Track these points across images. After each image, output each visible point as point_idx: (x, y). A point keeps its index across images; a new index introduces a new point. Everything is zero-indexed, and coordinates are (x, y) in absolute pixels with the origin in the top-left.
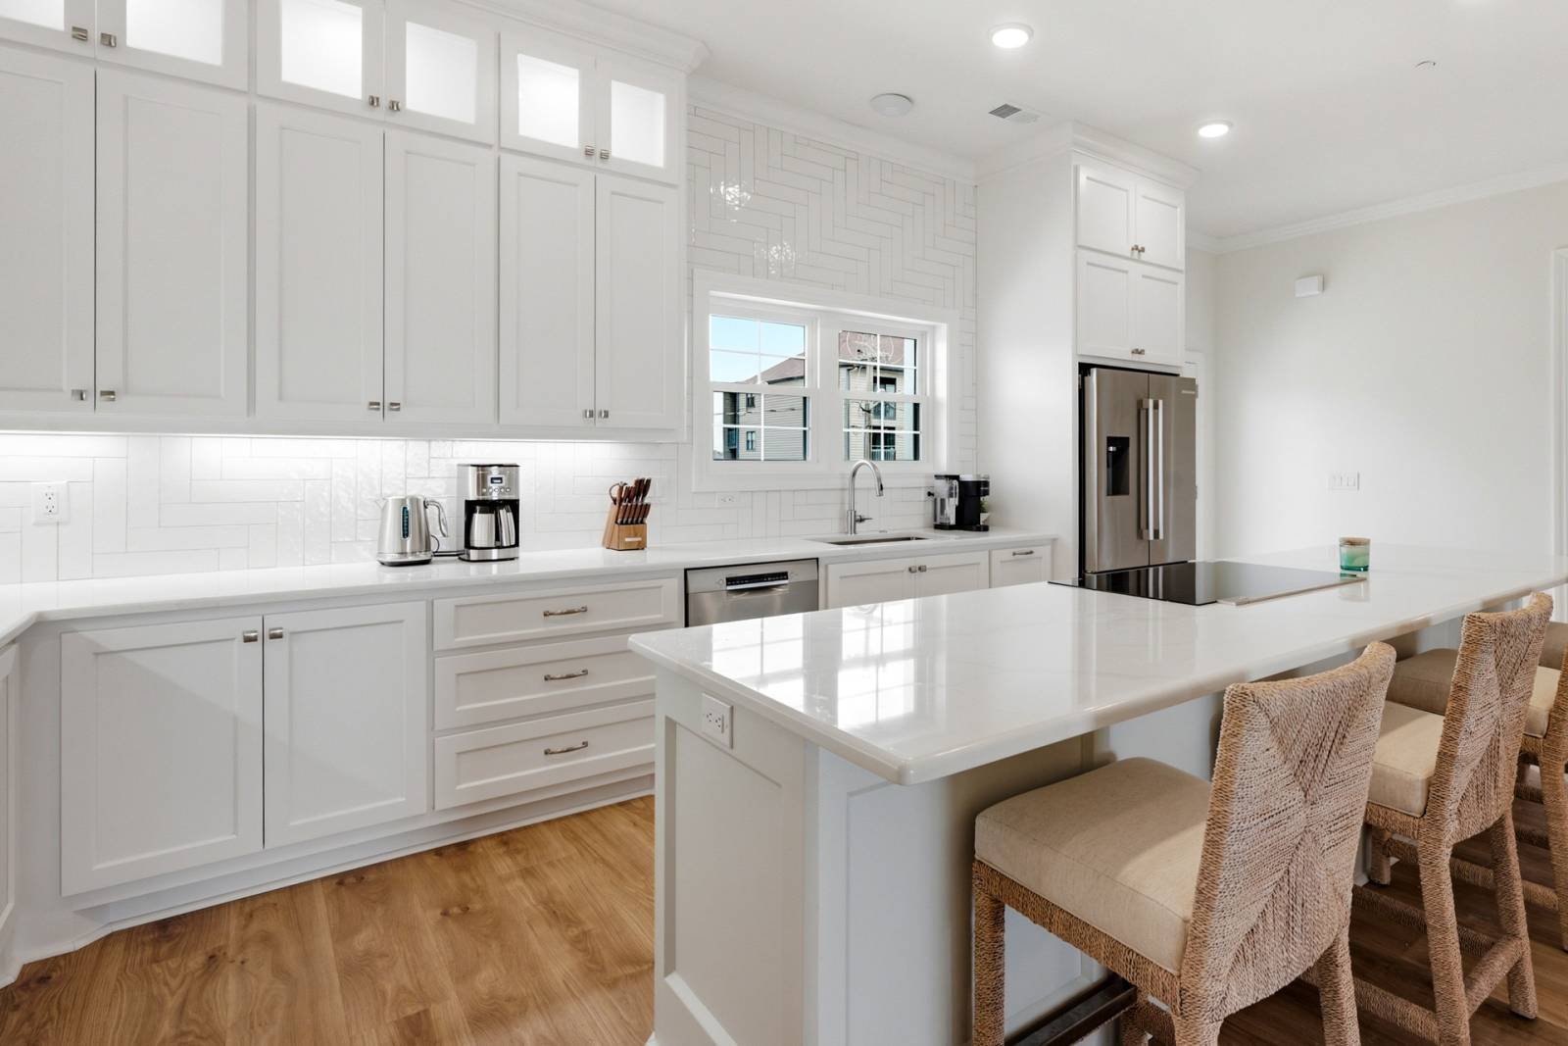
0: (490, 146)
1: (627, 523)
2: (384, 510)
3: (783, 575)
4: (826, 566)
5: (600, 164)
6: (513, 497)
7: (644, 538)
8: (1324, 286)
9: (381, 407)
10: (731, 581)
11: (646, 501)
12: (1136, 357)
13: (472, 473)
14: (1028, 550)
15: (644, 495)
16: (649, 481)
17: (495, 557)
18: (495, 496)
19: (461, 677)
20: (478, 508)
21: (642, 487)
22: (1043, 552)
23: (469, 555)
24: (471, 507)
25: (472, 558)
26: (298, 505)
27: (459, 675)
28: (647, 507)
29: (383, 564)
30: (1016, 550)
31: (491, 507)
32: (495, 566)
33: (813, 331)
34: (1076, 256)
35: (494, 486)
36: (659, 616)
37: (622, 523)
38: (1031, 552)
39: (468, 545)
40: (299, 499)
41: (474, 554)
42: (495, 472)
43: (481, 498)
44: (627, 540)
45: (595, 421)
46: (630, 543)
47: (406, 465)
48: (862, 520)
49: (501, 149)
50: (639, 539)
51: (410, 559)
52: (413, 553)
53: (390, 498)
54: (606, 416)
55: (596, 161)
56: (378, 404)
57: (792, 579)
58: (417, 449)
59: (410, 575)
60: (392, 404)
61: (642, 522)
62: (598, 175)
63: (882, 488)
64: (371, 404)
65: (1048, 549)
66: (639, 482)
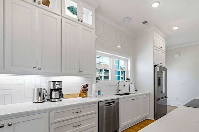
0: (59, 16)
1: (84, 92)
2: (34, 91)
3: (114, 102)
4: (120, 100)
5: (81, 23)
6: (60, 88)
7: (87, 95)
8: (179, 56)
9: (36, 69)
10: (106, 103)
11: (87, 88)
12: (160, 64)
13: (52, 83)
14: (146, 95)
15: (87, 87)
16: (88, 84)
17: (57, 101)
18: (57, 88)
19: (55, 129)
20: (53, 90)
21: (87, 85)
22: (148, 95)
23: (51, 100)
24: (52, 90)
25: (52, 101)
26: (17, 90)
27: (55, 128)
28: (88, 89)
29: (34, 102)
30: (145, 95)
31: (56, 90)
32: (57, 102)
33: (111, 59)
34: (154, 48)
35: (57, 86)
36: (94, 111)
37: (83, 92)
38: (147, 96)
39: (51, 98)
40: (17, 89)
41: (52, 100)
42: (57, 83)
43: (54, 88)
44: (84, 95)
45: (80, 73)
46: (85, 96)
47: (41, 81)
48: (120, 91)
49: (62, 17)
50: (86, 95)
51: (40, 101)
52: (40, 100)
53: (36, 88)
54: (82, 72)
55: (80, 22)
56: (36, 68)
57: (116, 102)
58: (44, 78)
59: (40, 105)
60: (39, 68)
61: (87, 92)
62: (80, 25)
63: (124, 85)
64: (34, 68)
65: (149, 95)
66: (86, 85)
